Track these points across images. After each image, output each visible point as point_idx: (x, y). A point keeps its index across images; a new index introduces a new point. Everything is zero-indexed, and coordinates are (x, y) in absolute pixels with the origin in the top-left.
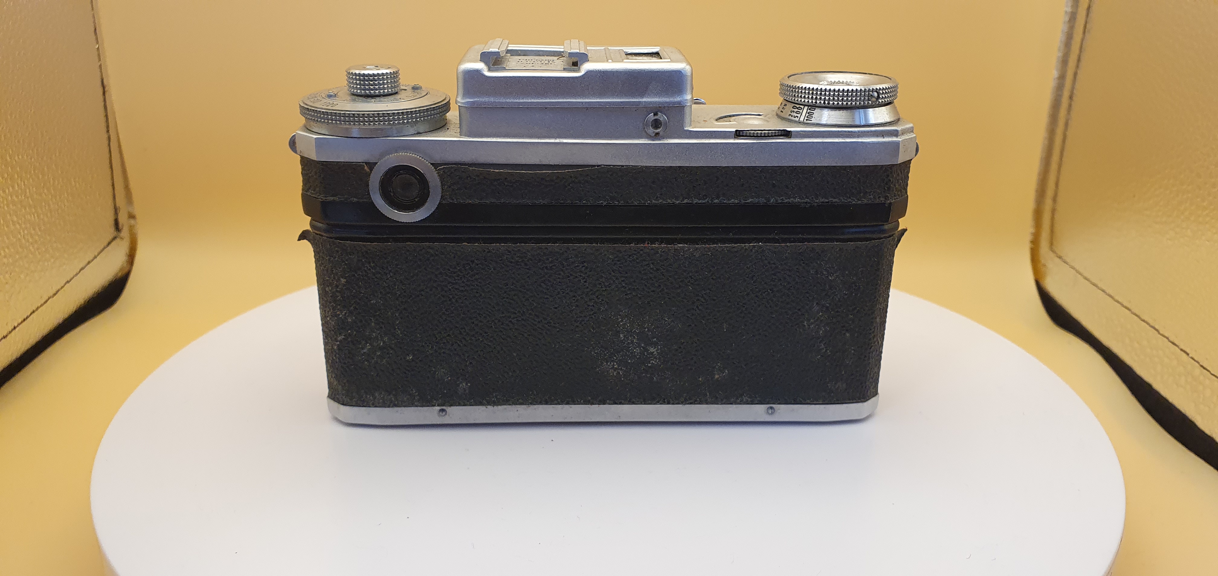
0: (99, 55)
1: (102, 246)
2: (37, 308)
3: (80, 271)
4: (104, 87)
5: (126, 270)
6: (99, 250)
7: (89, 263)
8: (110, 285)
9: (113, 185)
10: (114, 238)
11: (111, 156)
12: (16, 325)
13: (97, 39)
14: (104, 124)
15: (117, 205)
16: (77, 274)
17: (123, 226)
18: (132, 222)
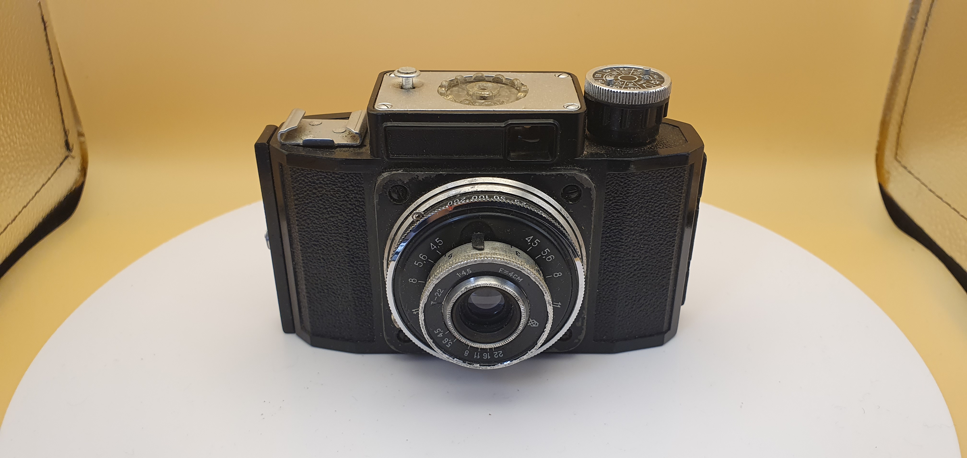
1: (55, 168)
3: (36, 194)
5: (80, 183)
6: (53, 172)
7: (43, 185)
8: (65, 199)
9: (61, 111)
10: (66, 157)
11: (56, 85)
14: (47, 57)
15: (66, 128)
16: (32, 199)
17: (73, 146)
18: (82, 139)
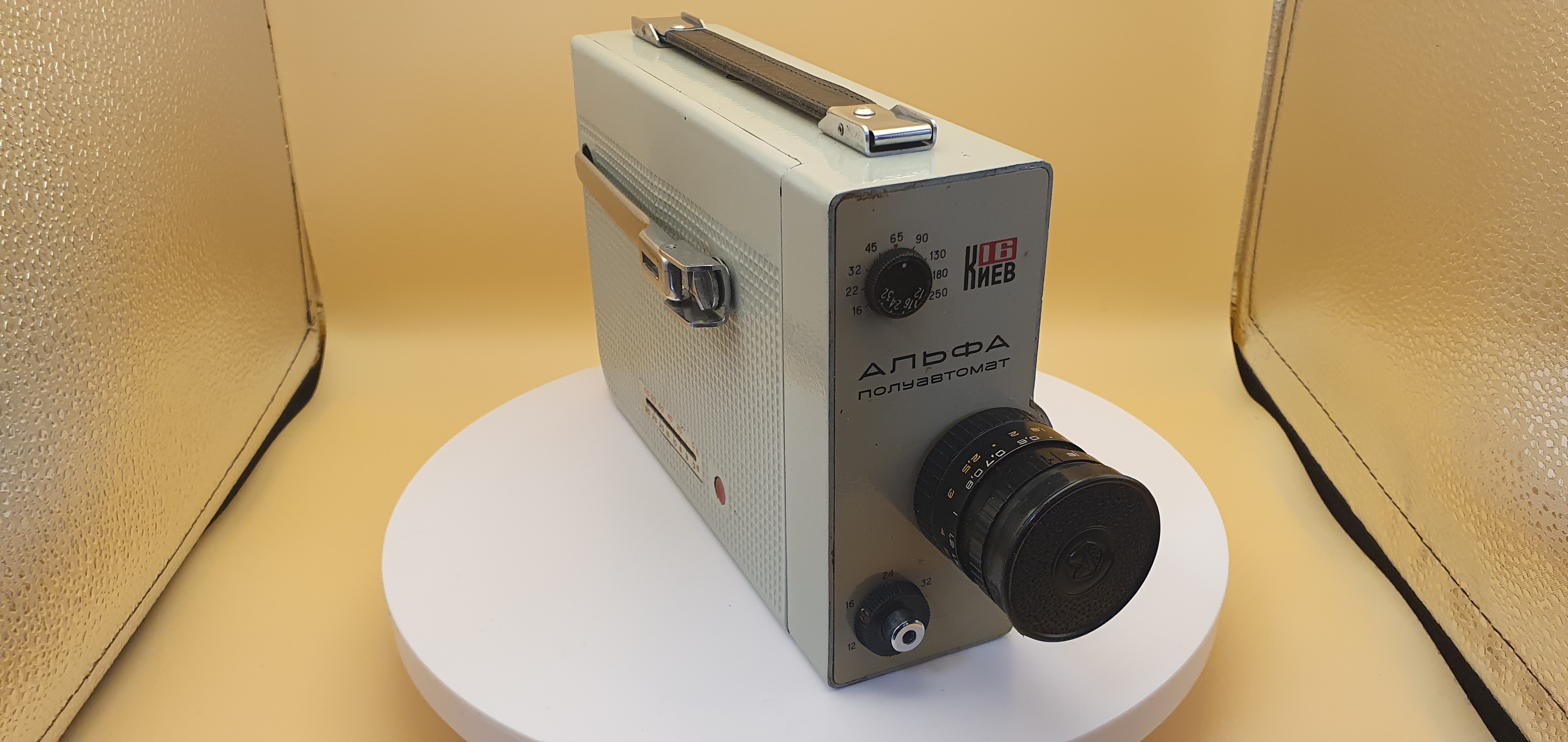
0: (289, 155)
1: (301, 342)
2: (262, 416)
3: (287, 372)
4: (293, 184)
5: (318, 359)
6: (298, 347)
7: (293, 362)
8: (306, 377)
9: (304, 279)
10: (308, 330)
11: (301, 251)
12: (249, 436)
13: (287, 140)
16: (286, 375)
17: (314, 317)
18: (319, 309)
